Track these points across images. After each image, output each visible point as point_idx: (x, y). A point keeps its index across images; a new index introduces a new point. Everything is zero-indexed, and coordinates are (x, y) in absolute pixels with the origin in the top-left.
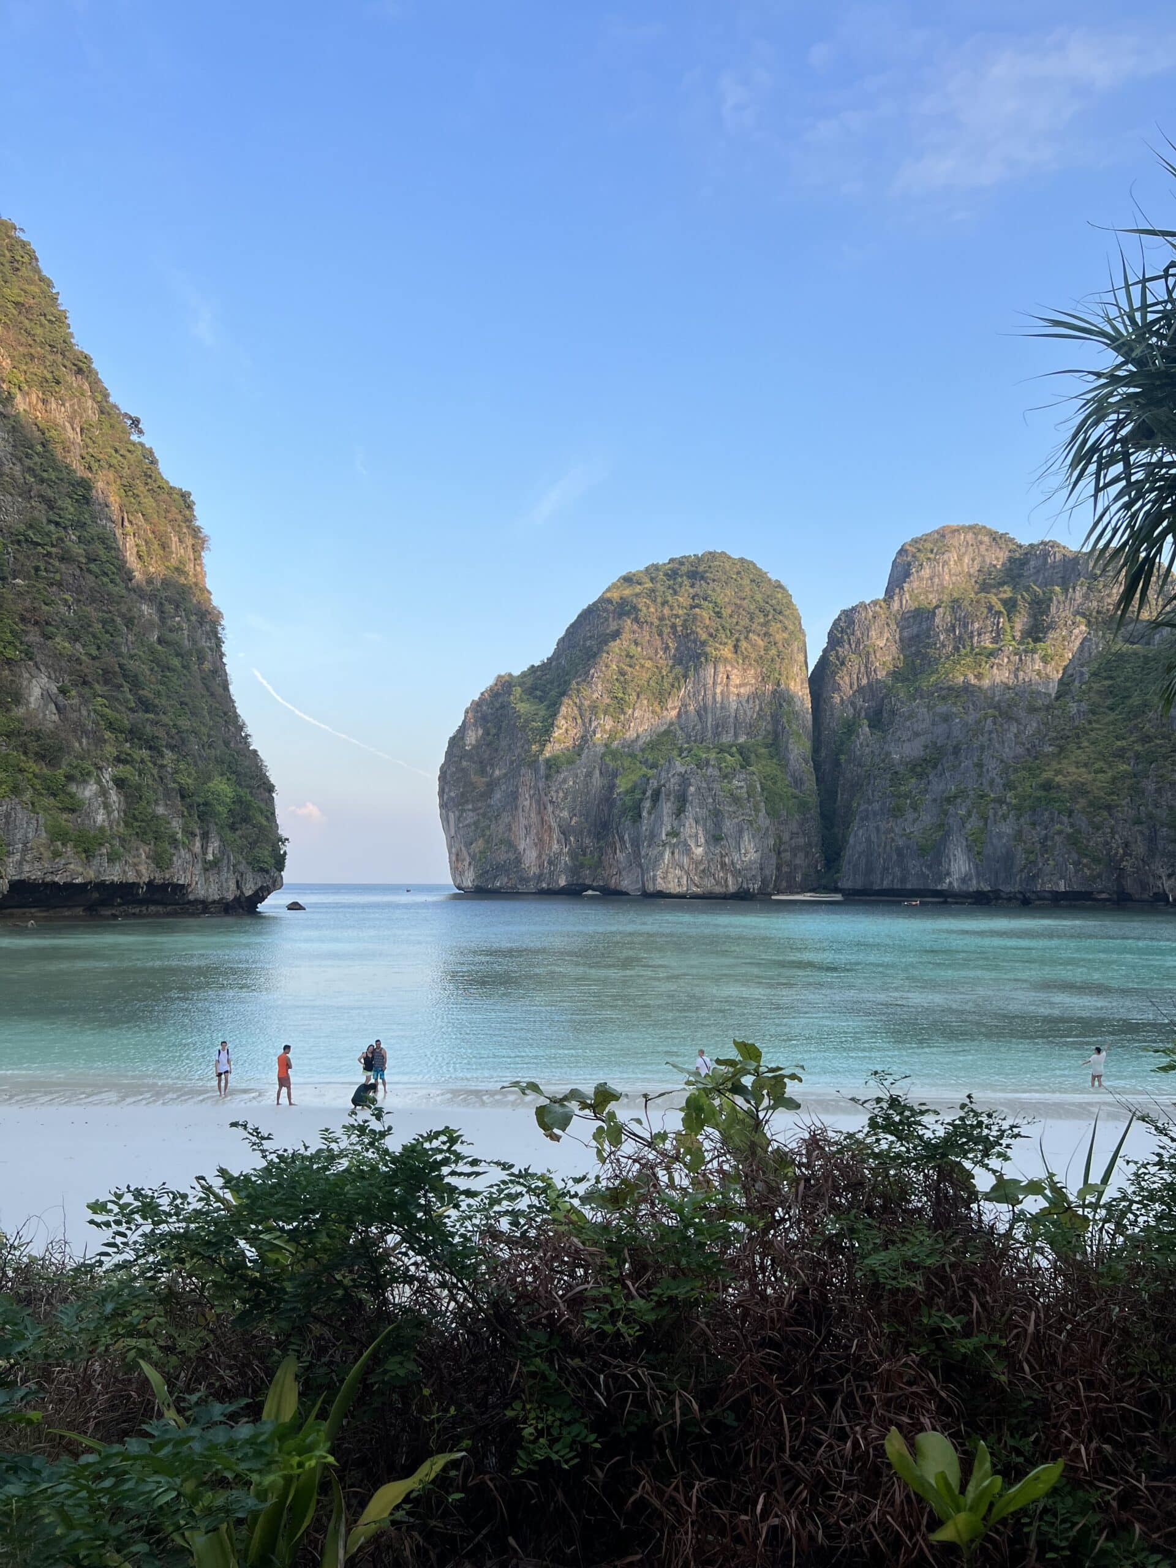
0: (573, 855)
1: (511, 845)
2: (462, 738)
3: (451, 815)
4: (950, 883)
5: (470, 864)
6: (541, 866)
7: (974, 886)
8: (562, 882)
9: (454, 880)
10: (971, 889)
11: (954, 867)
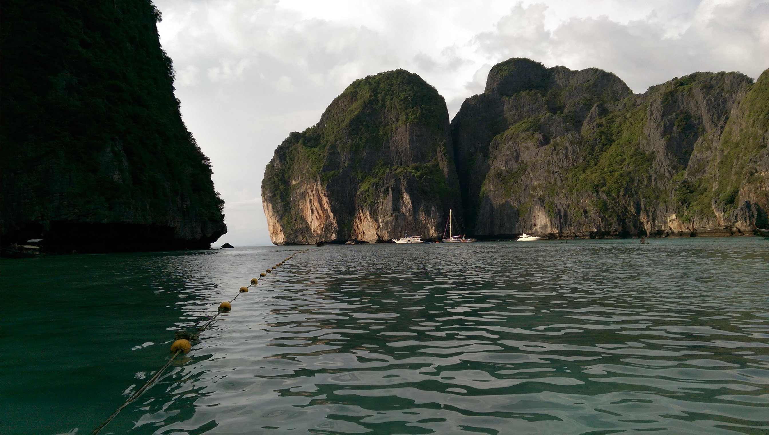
0: (338, 223)
1: (304, 220)
2: (273, 166)
3: (270, 206)
4: (536, 230)
5: (281, 231)
6: (321, 230)
7: (549, 231)
8: (334, 237)
9: (272, 239)
10: (547, 233)
11: (538, 222)
